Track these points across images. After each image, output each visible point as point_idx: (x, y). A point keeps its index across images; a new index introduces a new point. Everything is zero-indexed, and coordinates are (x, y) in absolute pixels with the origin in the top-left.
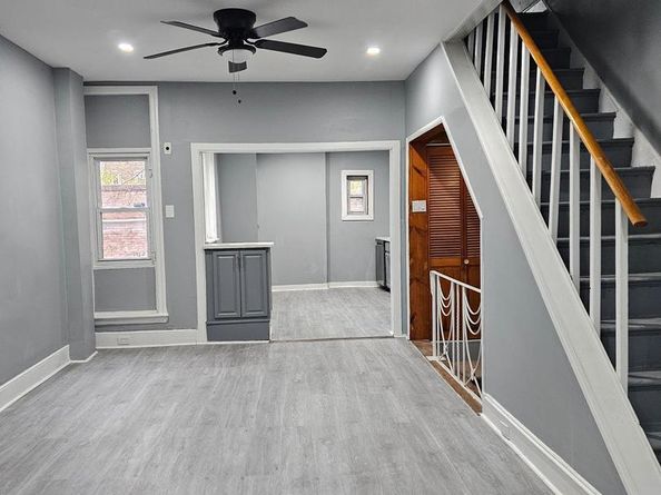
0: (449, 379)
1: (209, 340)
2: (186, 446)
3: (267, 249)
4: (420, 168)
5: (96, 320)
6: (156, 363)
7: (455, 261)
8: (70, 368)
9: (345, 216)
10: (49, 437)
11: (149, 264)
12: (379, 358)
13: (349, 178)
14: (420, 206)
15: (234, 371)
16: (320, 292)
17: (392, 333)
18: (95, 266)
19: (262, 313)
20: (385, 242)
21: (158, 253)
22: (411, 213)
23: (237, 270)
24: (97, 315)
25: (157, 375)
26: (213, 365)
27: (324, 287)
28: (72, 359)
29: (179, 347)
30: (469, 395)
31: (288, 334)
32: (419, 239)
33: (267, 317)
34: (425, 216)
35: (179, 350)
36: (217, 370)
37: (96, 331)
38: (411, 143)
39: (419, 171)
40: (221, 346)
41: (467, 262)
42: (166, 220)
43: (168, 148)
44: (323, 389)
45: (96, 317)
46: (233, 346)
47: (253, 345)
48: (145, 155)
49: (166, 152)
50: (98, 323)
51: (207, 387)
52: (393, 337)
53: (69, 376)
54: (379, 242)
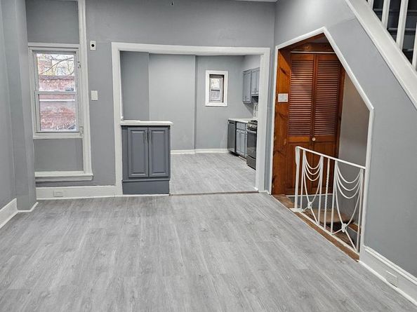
0: (317, 228)
1: (124, 193)
2: (136, 296)
3: (168, 127)
4: (285, 70)
5: (37, 178)
6: (88, 213)
7: (306, 139)
8: (18, 217)
9: (207, 103)
10: (11, 287)
11: (78, 136)
12: (256, 209)
13: (211, 76)
14: (283, 98)
15: (151, 220)
16: (191, 156)
17: (256, 189)
18: (35, 136)
19: (164, 174)
20: (236, 122)
21: (85, 127)
22: (277, 103)
23: (146, 142)
24: (37, 174)
25: (91, 224)
26: (133, 215)
27: (192, 152)
28: (19, 209)
29: (102, 198)
30: (339, 243)
31: (181, 189)
32: (281, 122)
33: (168, 177)
34: (286, 105)
35: (103, 202)
36: (137, 220)
37: (37, 186)
38: (280, 50)
39: (284, 72)
40: (134, 198)
41: (314, 139)
42: (91, 102)
43: (93, 46)
44: (226, 236)
45: (36, 176)
46: (143, 198)
47: (157, 197)
48: (75, 50)
49: (92, 48)
50: (38, 180)
51: (135, 235)
52: (258, 192)
53: (19, 224)
54: (231, 122)
